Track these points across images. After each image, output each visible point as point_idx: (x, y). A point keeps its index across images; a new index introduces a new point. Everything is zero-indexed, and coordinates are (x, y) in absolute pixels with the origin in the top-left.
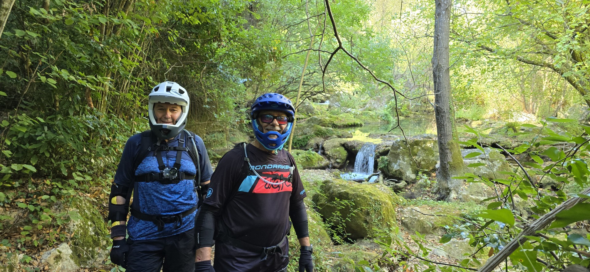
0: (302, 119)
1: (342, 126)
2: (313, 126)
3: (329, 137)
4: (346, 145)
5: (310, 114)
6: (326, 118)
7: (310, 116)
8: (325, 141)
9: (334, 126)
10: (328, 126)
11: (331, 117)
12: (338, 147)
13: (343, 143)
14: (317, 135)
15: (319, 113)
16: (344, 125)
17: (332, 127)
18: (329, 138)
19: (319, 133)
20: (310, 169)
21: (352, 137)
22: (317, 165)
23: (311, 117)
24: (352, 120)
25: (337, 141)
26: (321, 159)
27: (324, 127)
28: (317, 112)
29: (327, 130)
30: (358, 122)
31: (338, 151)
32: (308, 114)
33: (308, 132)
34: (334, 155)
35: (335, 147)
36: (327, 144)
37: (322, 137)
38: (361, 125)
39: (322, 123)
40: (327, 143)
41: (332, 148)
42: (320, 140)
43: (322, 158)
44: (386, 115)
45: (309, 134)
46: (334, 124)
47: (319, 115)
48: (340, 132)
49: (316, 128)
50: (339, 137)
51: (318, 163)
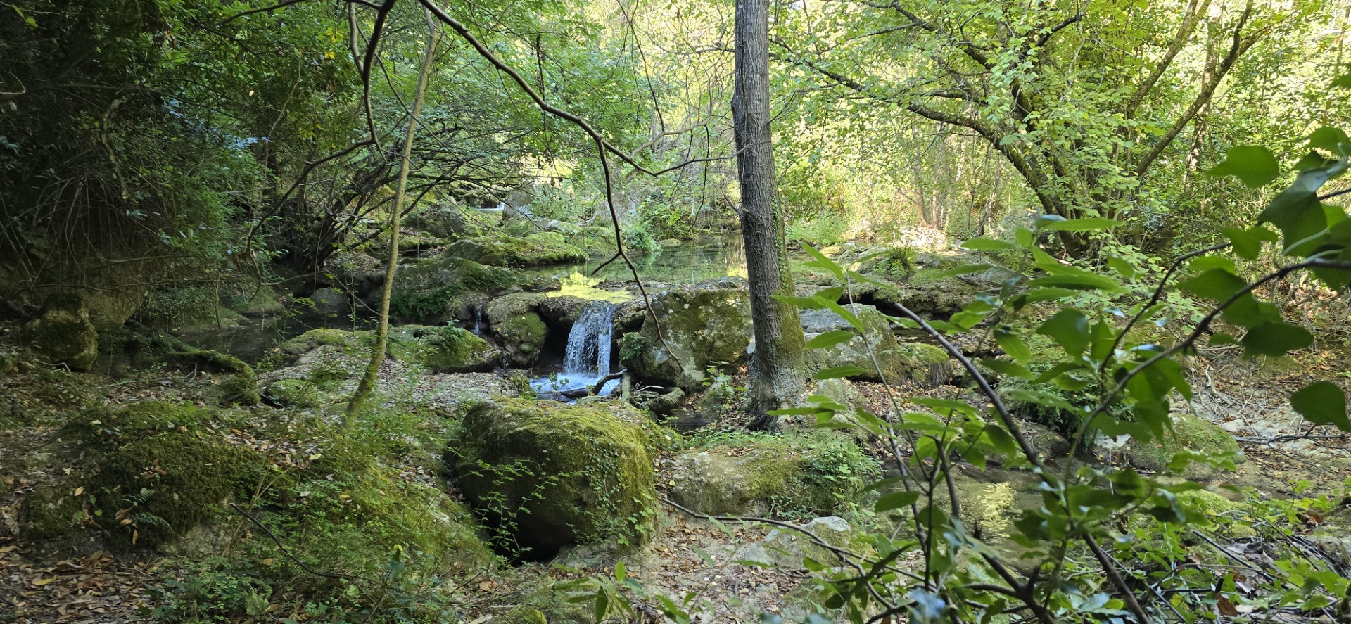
0: (435, 246)
1: (536, 262)
2: (458, 264)
3: (503, 289)
4: (542, 309)
5: (454, 235)
6: (495, 244)
7: (455, 239)
8: (491, 300)
9: (517, 263)
10: (500, 264)
11: (507, 241)
12: (524, 314)
13: (535, 303)
14: (470, 285)
15: (479, 232)
16: (542, 260)
17: (509, 266)
18: (503, 292)
19: (476, 282)
20: (450, 372)
21: (559, 289)
22: (469, 362)
23: (459, 241)
24: (559, 247)
25: (521, 300)
26: (481, 345)
27: (487, 267)
28: (473, 229)
29: (496, 272)
30: (574, 251)
31: (525, 324)
32: (450, 233)
33: (447, 280)
34: (515, 335)
35: (516, 313)
36: (498, 307)
37: (485, 291)
38: (581, 261)
39: (482, 254)
40: (496, 304)
41: (509, 316)
42: (477, 298)
43: (483, 344)
44: (640, 235)
45: (450, 284)
46: (516, 258)
47: (477, 235)
48: (528, 277)
49: (468, 268)
50: (527, 289)
51: (473, 356)
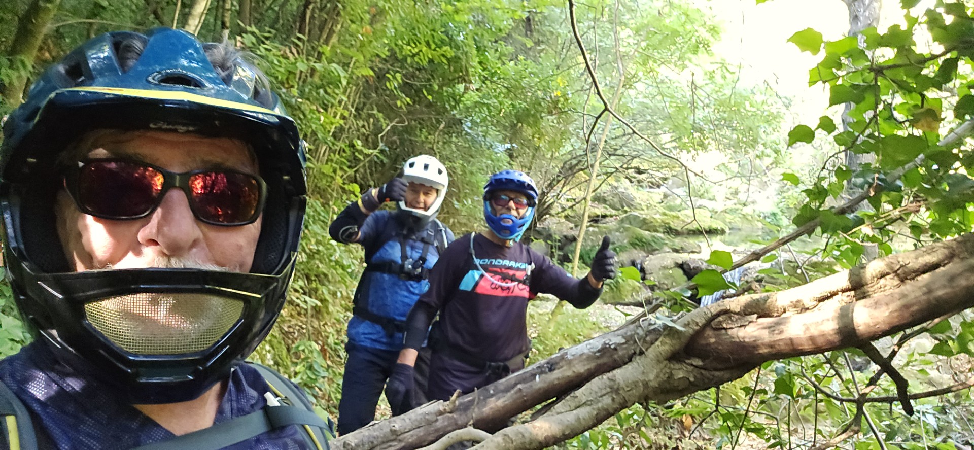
0: (611, 216)
1: (685, 231)
2: (626, 229)
3: (657, 250)
4: (685, 266)
5: (626, 208)
6: (655, 216)
7: (626, 212)
8: (648, 256)
9: (670, 231)
10: (657, 231)
11: (665, 214)
12: (671, 268)
13: (680, 262)
14: (634, 245)
15: (645, 208)
16: (690, 231)
17: (664, 233)
18: (657, 252)
19: (638, 243)
21: (699, 252)
22: (628, 299)
23: (628, 214)
24: (705, 221)
25: (668, 258)
26: (638, 289)
27: (647, 233)
28: (640, 204)
29: (654, 237)
30: (717, 225)
31: (671, 276)
32: (623, 207)
33: (618, 240)
34: (664, 283)
35: (665, 268)
36: (652, 262)
37: (644, 251)
38: (723, 232)
39: (645, 224)
40: (651, 260)
41: (660, 269)
42: (638, 255)
43: (640, 288)
45: (620, 244)
46: (670, 228)
47: (643, 210)
48: (678, 242)
49: (634, 233)
50: (676, 251)
51: (632, 295)
